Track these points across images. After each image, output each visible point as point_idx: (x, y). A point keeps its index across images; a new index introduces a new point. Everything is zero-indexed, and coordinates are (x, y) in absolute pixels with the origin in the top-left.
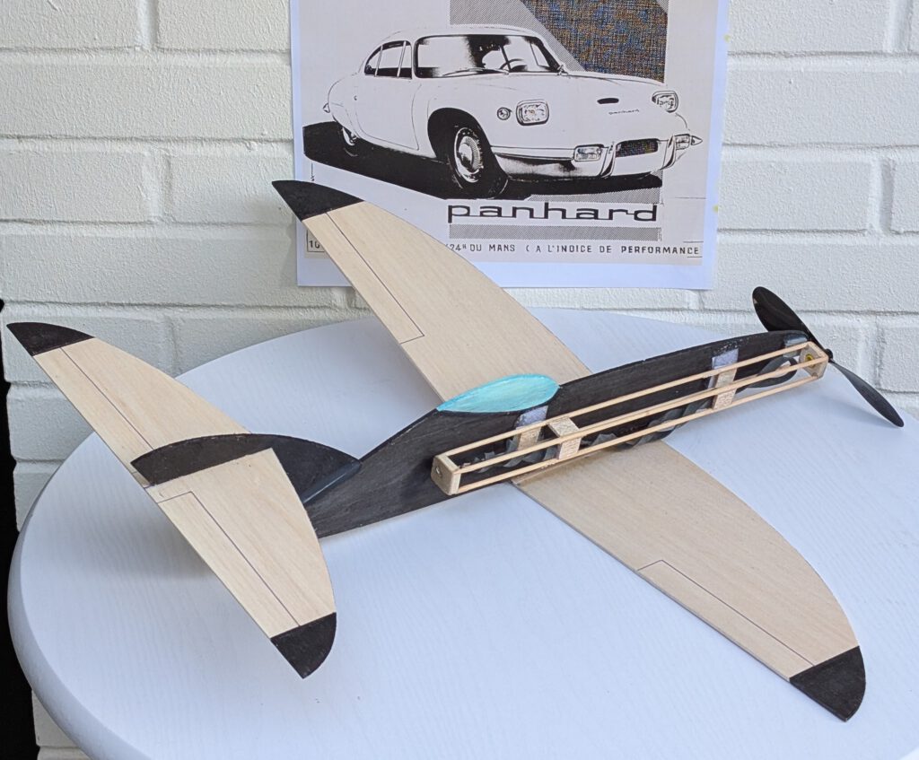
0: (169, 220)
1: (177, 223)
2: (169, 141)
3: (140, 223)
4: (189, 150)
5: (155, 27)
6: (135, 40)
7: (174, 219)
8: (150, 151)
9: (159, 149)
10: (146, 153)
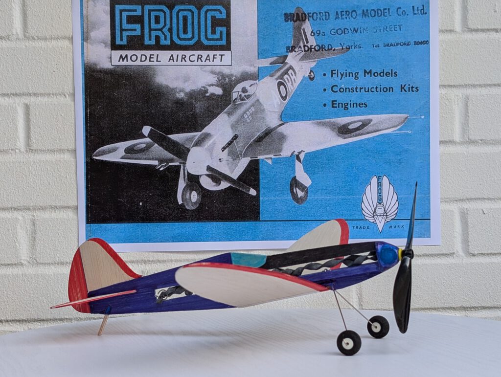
0: (33, 262)
1: (38, 264)
2: (34, 209)
3: (15, 264)
4: (46, 215)
5: (28, 137)
6: (15, 145)
7: (36, 261)
8: (23, 217)
9: (28, 215)
10: (20, 218)
